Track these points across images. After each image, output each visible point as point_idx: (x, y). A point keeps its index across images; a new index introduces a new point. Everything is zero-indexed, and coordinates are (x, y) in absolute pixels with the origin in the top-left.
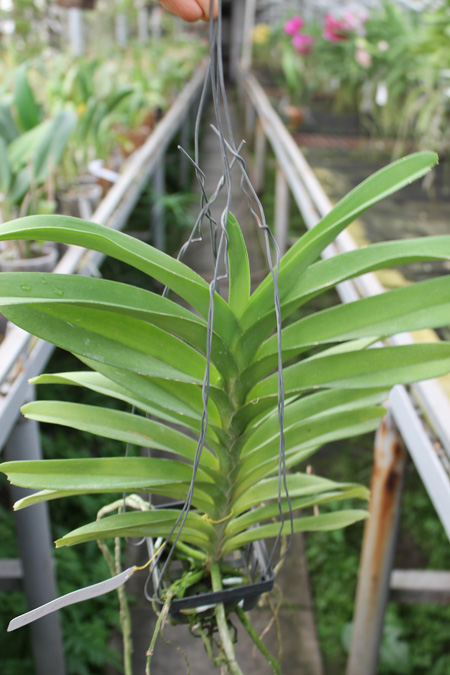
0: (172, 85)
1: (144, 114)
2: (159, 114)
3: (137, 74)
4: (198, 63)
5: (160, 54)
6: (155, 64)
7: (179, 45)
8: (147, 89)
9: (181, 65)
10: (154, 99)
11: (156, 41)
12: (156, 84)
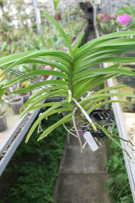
0: (77, 32)
1: (72, 39)
2: (74, 39)
3: (70, 31)
4: (84, 26)
5: (74, 25)
6: (73, 28)
7: (78, 22)
8: (72, 34)
9: (78, 27)
10: (73, 36)
11: (72, 21)
12: (73, 32)
